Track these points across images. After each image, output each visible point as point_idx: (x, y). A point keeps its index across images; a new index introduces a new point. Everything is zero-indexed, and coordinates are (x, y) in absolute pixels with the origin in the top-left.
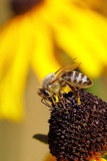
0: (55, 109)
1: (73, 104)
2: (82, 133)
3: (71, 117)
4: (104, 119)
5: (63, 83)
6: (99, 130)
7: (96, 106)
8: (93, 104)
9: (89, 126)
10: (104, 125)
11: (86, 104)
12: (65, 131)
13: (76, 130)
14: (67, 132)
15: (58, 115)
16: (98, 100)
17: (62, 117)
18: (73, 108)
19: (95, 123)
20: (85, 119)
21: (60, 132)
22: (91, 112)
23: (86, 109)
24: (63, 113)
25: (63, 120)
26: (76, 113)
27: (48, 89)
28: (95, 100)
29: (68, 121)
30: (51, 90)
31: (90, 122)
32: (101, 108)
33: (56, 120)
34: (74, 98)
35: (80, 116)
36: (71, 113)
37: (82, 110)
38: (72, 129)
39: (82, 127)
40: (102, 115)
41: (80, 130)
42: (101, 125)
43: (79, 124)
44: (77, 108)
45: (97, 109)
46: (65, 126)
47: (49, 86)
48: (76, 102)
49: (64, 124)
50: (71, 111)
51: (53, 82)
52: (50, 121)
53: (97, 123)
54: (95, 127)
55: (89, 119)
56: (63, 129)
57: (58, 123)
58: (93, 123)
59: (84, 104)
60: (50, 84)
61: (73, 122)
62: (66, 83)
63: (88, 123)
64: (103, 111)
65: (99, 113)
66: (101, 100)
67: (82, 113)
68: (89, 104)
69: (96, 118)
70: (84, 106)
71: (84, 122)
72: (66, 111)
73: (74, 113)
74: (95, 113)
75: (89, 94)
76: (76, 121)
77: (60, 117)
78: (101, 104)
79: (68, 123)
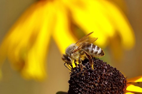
0: (74, 72)
1: (88, 68)
2: (95, 91)
3: (86, 78)
4: (111, 80)
5: (82, 52)
6: (108, 89)
7: (105, 70)
8: (103, 68)
9: (100, 86)
10: (112, 84)
11: (97, 68)
12: (81, 89)
13: (90, 88)
14: (83, 90)
15: (76, 77)
16: (107, 65)
17: (79, 79)
18: (88, 71)
19: (104, 83)
20: (97, 80)
21: (77, 90)
22: (101, 75)
23: (98, 72)
24: (80, 75)
25: (80, 81)
26: (90, 76)
27: (70, 56)
28: (105, 66)
29: (84, 81)
30: (73, 57)
31: (101, 82)
32: (109, 71)
33: (75, 81)
34: (88, 64)
35: (93, 78)
36: (86, 75)
37: (95, 73)
38: (87, 88)
39: (95, 86)
40: (110, 77)
41: (93, 88)
42: (109, 85)
43: (92, 84)
44: (91, 71)
45: (106, 72)
46: (82, 86)
47: (72, 55)
48: (90, 67)
49: (81, 84)
50: (86, 74)
51: (75, 52)
52: (70, 82)
53: (106, 83)
54: (104, 87)
55: (100, 80)
56: (80, 88)
57: (76, 83)
58: (103, 84)
59: (96, 69)
60: (72, 53)
61: (87, 83)
62: (84, 52)
63: (99, 83)
64: (110, 74)
65: (108, 75)
66: (109, 66)
67: (95, 76)
68: (100, 69)
69: (105, 80)
70: (96, 70)
71: (96, 82)
72: (82, 74)
73: (89, 76)
74: (105, 75)
75: (100, 60)
76: (90, 81)
77: (77, 78)
78: (109, 69)
79: (84, 83)
